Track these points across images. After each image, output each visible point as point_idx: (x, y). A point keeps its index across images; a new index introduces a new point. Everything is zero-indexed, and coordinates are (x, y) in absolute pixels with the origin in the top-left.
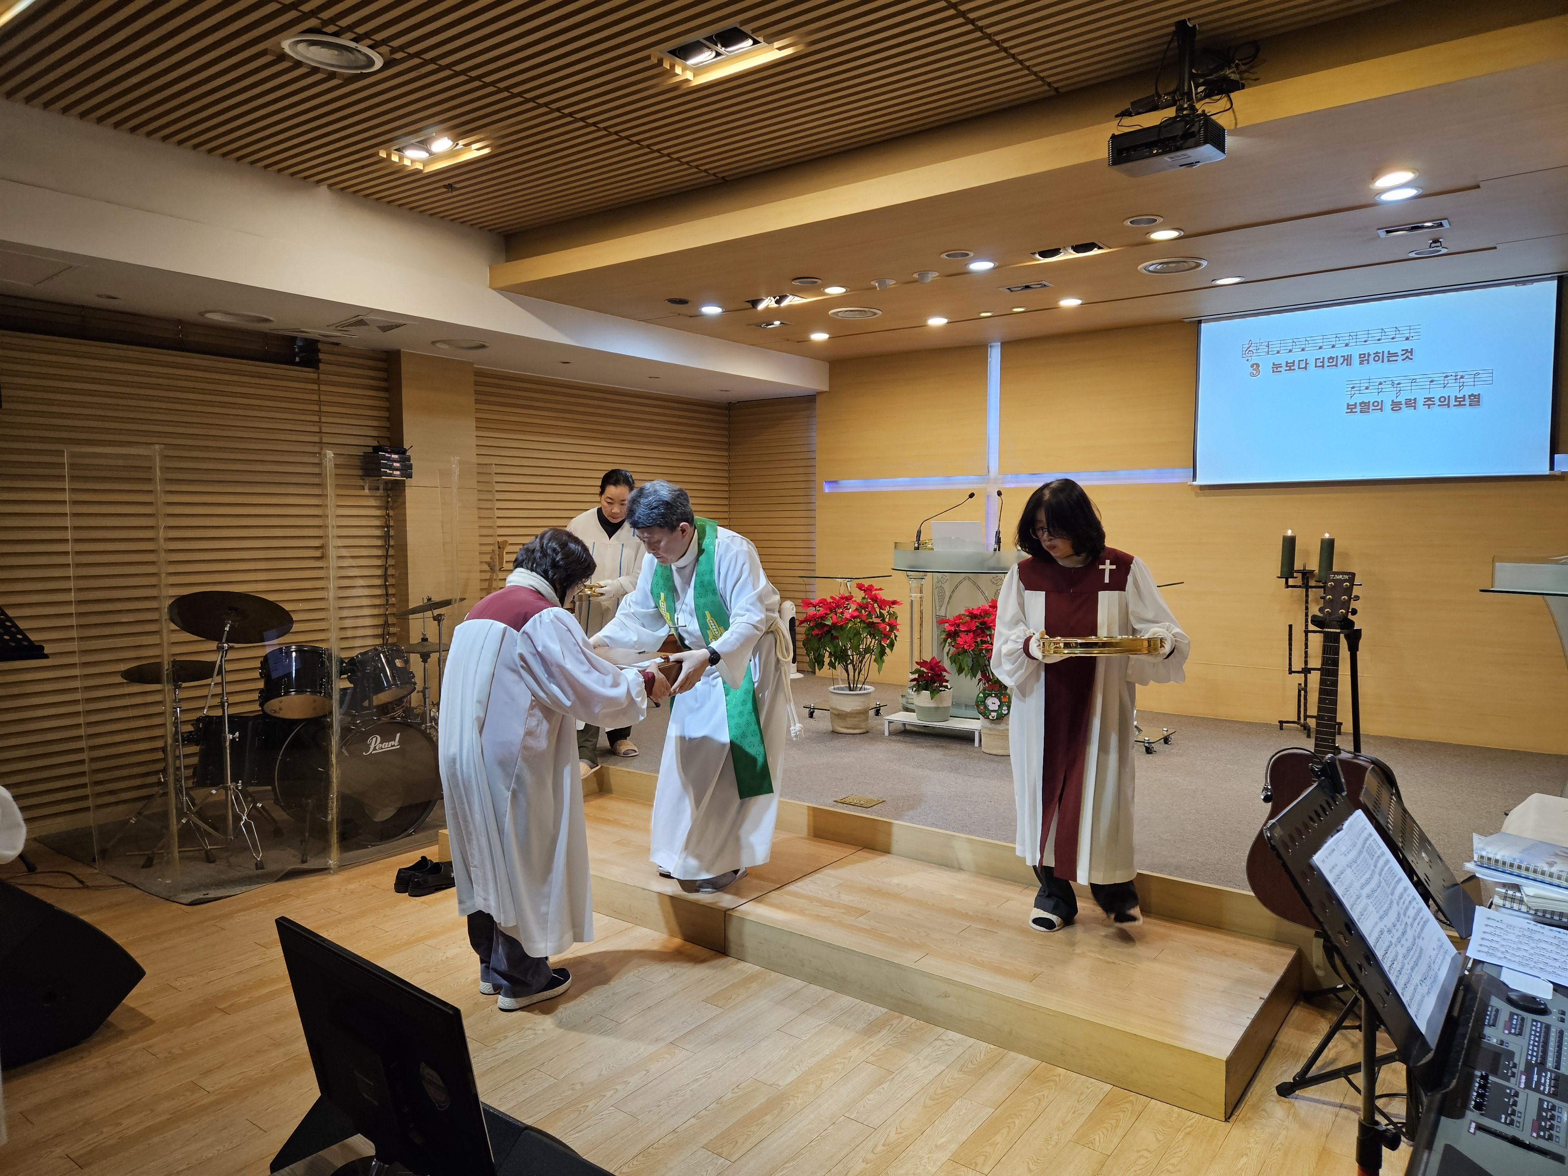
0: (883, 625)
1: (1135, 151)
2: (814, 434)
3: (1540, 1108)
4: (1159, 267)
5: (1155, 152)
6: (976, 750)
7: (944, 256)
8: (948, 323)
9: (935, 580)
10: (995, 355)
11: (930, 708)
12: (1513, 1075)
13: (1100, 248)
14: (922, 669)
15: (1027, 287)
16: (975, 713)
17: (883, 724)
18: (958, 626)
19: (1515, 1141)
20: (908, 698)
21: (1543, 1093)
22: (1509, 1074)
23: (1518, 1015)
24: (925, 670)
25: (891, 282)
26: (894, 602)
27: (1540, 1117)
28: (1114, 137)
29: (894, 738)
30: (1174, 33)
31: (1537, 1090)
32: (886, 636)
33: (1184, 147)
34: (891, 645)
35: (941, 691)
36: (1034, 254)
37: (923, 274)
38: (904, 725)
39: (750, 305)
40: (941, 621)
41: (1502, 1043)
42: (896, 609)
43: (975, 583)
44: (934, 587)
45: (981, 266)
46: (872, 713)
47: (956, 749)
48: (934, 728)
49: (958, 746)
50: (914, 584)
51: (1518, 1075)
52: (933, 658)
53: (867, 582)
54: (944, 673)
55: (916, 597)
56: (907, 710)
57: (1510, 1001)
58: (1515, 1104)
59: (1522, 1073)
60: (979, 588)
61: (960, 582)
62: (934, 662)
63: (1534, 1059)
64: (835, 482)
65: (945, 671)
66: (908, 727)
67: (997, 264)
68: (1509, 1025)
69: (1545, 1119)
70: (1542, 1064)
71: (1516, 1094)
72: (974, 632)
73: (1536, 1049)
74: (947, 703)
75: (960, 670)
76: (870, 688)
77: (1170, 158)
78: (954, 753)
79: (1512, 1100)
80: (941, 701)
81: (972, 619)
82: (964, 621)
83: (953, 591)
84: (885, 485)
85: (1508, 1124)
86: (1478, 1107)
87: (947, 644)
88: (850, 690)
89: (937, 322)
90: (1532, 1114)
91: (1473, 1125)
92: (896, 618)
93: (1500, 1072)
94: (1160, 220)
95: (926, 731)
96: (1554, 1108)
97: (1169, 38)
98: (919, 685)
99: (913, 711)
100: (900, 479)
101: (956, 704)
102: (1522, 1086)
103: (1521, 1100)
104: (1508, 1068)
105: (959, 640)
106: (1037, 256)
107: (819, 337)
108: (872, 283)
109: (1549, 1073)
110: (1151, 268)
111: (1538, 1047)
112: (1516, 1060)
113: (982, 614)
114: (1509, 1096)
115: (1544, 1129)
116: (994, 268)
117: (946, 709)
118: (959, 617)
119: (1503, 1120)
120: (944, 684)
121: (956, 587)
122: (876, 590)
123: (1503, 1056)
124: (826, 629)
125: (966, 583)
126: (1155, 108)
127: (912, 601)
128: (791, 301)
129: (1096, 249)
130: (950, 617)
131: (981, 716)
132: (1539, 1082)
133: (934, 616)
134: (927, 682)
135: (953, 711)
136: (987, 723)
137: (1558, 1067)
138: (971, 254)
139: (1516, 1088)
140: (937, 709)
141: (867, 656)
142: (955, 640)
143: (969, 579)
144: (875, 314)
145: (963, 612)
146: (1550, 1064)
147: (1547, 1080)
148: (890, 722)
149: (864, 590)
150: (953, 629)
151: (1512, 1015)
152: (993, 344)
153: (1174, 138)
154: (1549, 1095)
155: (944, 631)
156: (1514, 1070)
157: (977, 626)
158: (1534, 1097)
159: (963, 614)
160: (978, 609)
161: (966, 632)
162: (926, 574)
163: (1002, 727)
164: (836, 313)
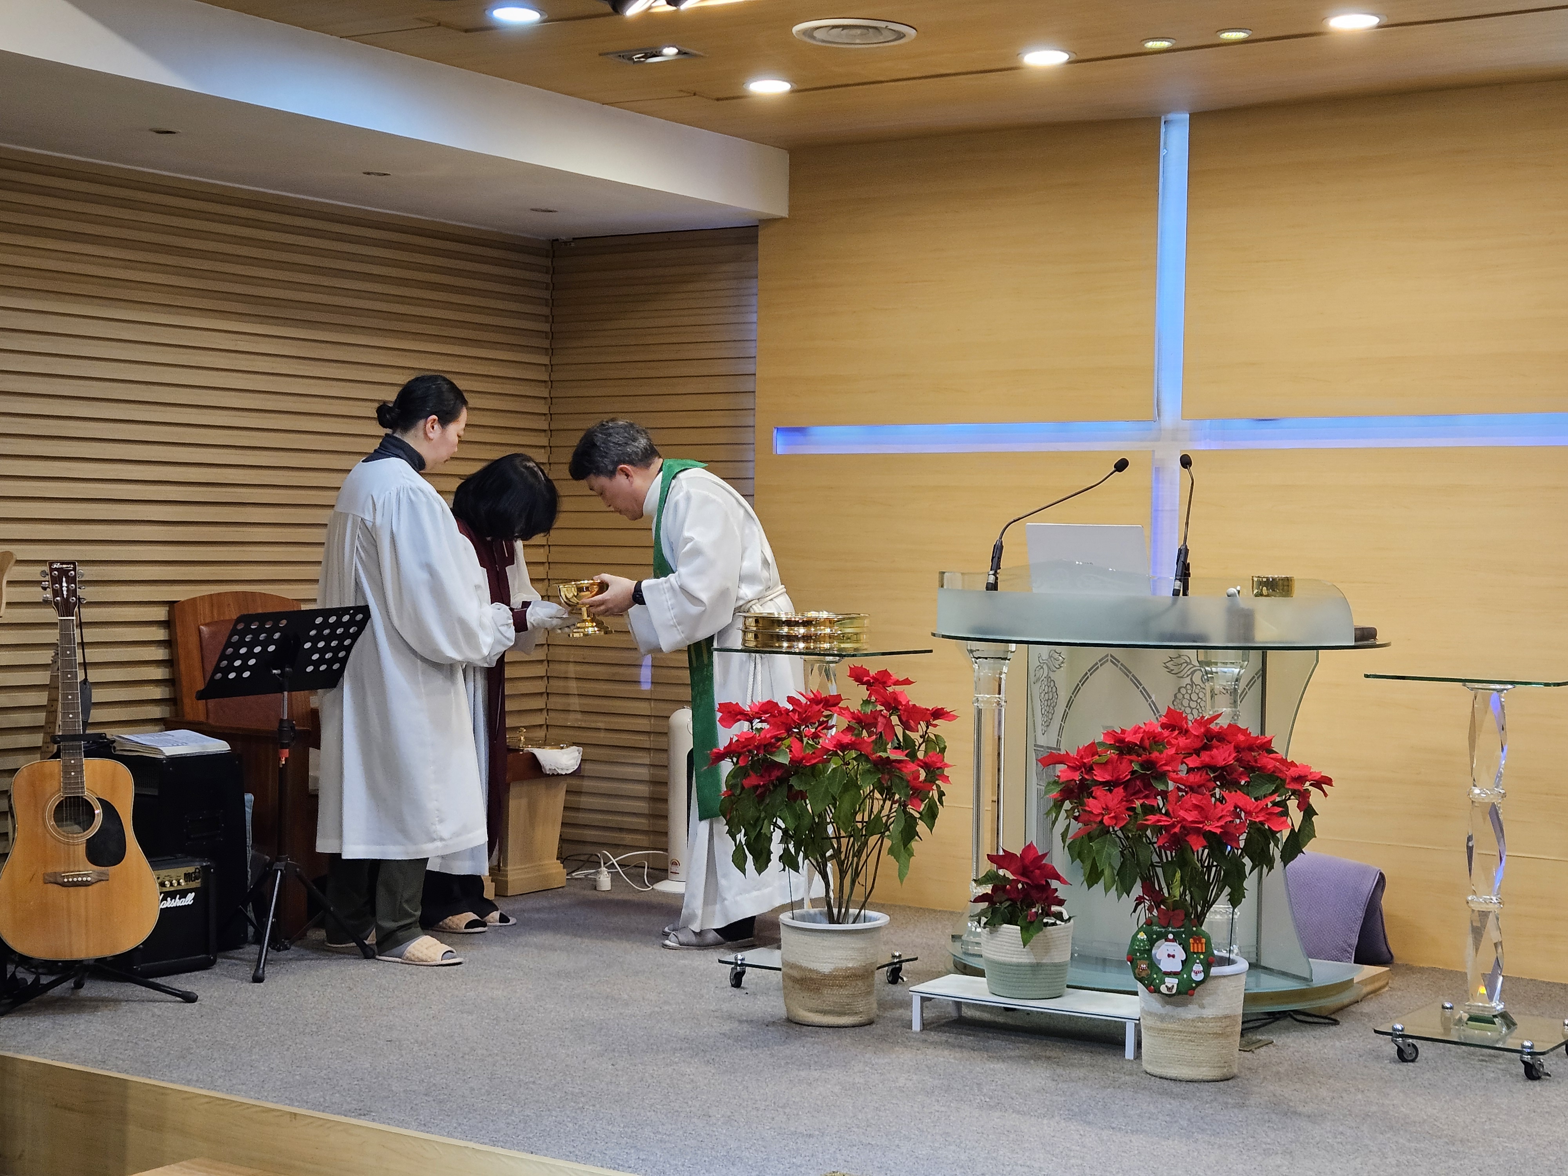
0: (912, 767)
2: (754, 318)
6: (1128, 1066)
8: (1070, 62)
9: (1035, 663)
10: (1176, 142)
11: (1019, 965)
14: (1001, 872)
16: (1128, 980)
17: (908, 1004)
18: (1090, 769)
20: (967, 943)
24: (1011, 877)
26: (939, 714)
29: (936, 1037)
32: (918, 792)
34: (931, 816)
35: (1046, 924)
38: (958, 1005)
39: (606, 6)
40: (1050, 759)
42: (941, 728)
43: (1127, 672)
44: (1032, 679)
46: (882, 975)
47: (1082, 1066)
48: (1028, 1013)
49: (1087, 1058)
50: (985, 670)
52: (1029, 848)
53: (873, 667)
54: (1054, 884)
55: (988, 702)
56: (965, 969)
60: (1137, 683)
61: (1094, 669)
62: (1031, 856)
64: (800, 432)
65: (1058, 877)
66: (969, 1014)
72: (1126, 784)
74: (1062, 955)
75: (1093, 877)
76: (879, 918)
78: (1080, 1073)
80: (1047, 949)
81: (1121, 754)
82: (1104, 759)
83: (1077, 689)
87: (1063, 814)
88: (832, 920)
89: (1044, 59)
92: (943, 750)
95: (1010, 1021)
98: (994, 911)
99: (980, 973)
101: (1081, 958)
105: (1094, 806)
107: (769, 87)
113: (1147, 743)
117: (1059, 967)
118: (1092, 749)
120: (1054, 908)
121: (1085, 679)
122: (897, 683)
124: (777, 773)
125: (1108, 672)
127: (979, 712)
130: (1071, 746)
131: (1140, 987)
133: (1031, 748)
134: (1014, 902)
135: (1075, 975)
136: (1154, 1003)
140: (1036, 967)
141: (873, 839)
142: (1081, 804)
143: (1115, 661)
144: (901, 36)
145: (1100, 738)
148: (924, 1000)
149: (869, 684)
150: (1077, 777)
152: (1171, 116)
155: (1055, 782)
157: (1133, 772)
159: (1101, 744)
160: (1137, 730)
161: (1111, 785)
162: (1013, 647)
163: (1191, 1012)
164: (809, 33)
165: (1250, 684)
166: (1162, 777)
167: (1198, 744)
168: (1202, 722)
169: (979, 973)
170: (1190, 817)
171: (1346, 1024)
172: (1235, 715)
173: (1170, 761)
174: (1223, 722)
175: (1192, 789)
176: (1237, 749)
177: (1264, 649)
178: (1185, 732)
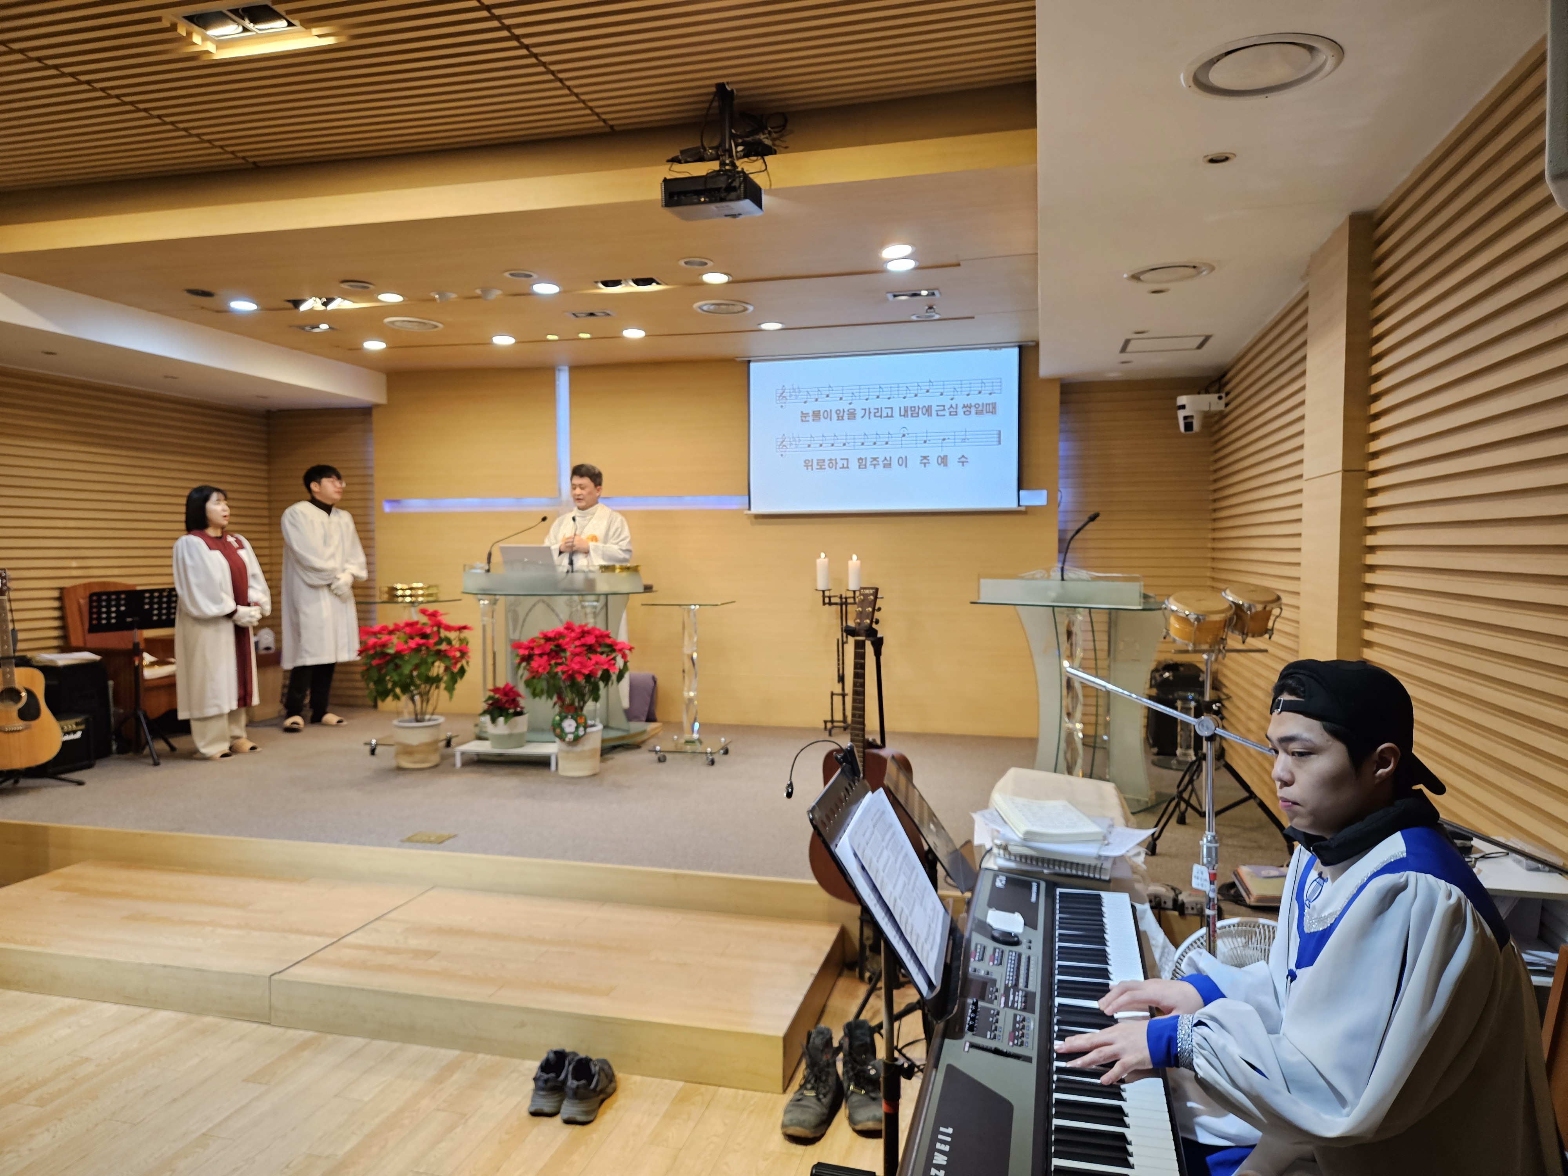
0: (453, 651)
1: (685, 196)
2: (372, 449)
3: (1015, 1022)
4: (712, 307)
5: (702, 199)
6: (552, 774)
7: (507, 274)
8: (516, 342)
9: (508, 604)
10: (563, 379)
11: (505, 735)
12: (996, 998)
13: (658, 283)
14: (495, 696)
15: (592, 314)
16: (552, 737)
17: (455, 756)
18: (532, 649)
19: (997, 1052)
20: (482, 727)
21: (1016, 1009)
22: (993, 998)
23: (999, 949)
24: (498, 697)
25: (453, 296)
26: (465, 628)
27: (1015, 1029)
28: (665, 181)
29: (467, 769)
30: (715, 94)
31: (1012, 1007)
32: (456, 662)
33: (728, 198)
34: (463, 672)
35: (516, 716)
36: (596, 282)
37: (486, 291)
38: (478, 754)
39: (290, 305)
40: (517, 645)
41: (988, 973)
42: (465, 634)
43: (548, 606)
44: (508, 611)
45: (545, 289)
46: (442, 744)
47: (532, 775)
48: (509, 755)
49: (534, 772)
50: (485, 608)
51: (999, 998)
52: (507, 685)
53: (431, 608)
54: (519, 699)
55: (488, 622)
56: (480, 738)
57: (994, 939)
58: (997, 1021)
59: (1002, 995)
60: (553, 611)
61: (534, 605)
62: (508, 688)
63: (1010, 982)
64: (397, 501)
65: (520, 696)
66: (482, 757)
67: (562, 289)
68: (993, 958)
69: (1018, 1030)
70: (1016, 986)
71: (998, 1014)
72: (548, 654)
73: (1011, 974)
74: (523, 728)
75: (535, 695)
76: (440, 719)
77: (717, 207)
78: (531, 778)
79: (995, 1019)
80: (517, 726)
81: (546, 642)
82: (539, 644)
83: (527, 615)
84: (452, 505)
85: (992, 1039)
86: (971, 1028)
87: (521, 669)
88: (418, 722)
89: (503, 341)
90: (1009, 1028)
91: (968, 1044)
92: (467, 643)
93: (986, 998)
94: (710, 264)
95: (502, 759)
96: (1024, 1020)
97: (711, 97)
98: (493, 713)
100: (469, 500)
101: (532, 729)
102: (1002, 1005)
103: (1001, 1017)
104: (992, 993)
105: (534, 664)
106: (601, 285)
107: (374, 345)
108: (432, 294)
109: (1021, 992)
110: (705, 308)
111: (1013, 972)
112: (998, 986)
113: (557, 637)
114: (993, 1016)
115: (1017, 1038)
116: (559, 293)
117: (521, 735)
118: (533, 640)
119: (988, 1036)
120: (519, 709)
121: (530, 610)
122: (442, 615)
123: (989, 984)
124: (388, 658)
125: (540, 607)
126: (701, 159)
127: (484, 626)
128: (339, 304)
129: (654, 284)
130: (525, 639)
131: (557, 740)
132: (1013, 1002)
133: (507, 641)
134: (501, 709)
135: (529, 737)
136: (564, 746)
137: (1027, 986)
138: (535, 276)
139: (998, 1008)
140: (510, 736)
141: (436, 684)
142: (529, 664)
143: (543, 601)
144: (436, 327)
145: (537, 635)
146: (1021, 985)
147: (1019, 997)
148: (462, 753)
149: (429, 616)
150: (527, 652)
151: (995, 949)
152: (561, 368)
153: (719, 189)
154: (1021, 1010)
155: (518, 656)
156: (997, 994)
157: (551, 649)
158: (1011, 1013)
159: (538, 637)
160: (553, 631)
161: (541, 655)
162: (498, 597)
163: (579, 748)
164: (393, 323)
165: (601, 609)
166: (564, 650)
167: (579, 636)
168: (580, 626)
169: (486, 739)
170: (576, 667)
171: (644, 748)
172: (595, 623)
173: (567, 643)
174: (590, 626)
175: (577, 654)
176: (596, 637)
177: (607, 595)
178: (573, 630)
